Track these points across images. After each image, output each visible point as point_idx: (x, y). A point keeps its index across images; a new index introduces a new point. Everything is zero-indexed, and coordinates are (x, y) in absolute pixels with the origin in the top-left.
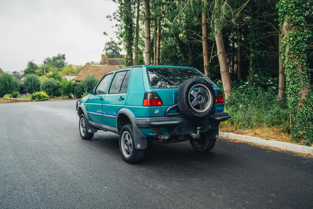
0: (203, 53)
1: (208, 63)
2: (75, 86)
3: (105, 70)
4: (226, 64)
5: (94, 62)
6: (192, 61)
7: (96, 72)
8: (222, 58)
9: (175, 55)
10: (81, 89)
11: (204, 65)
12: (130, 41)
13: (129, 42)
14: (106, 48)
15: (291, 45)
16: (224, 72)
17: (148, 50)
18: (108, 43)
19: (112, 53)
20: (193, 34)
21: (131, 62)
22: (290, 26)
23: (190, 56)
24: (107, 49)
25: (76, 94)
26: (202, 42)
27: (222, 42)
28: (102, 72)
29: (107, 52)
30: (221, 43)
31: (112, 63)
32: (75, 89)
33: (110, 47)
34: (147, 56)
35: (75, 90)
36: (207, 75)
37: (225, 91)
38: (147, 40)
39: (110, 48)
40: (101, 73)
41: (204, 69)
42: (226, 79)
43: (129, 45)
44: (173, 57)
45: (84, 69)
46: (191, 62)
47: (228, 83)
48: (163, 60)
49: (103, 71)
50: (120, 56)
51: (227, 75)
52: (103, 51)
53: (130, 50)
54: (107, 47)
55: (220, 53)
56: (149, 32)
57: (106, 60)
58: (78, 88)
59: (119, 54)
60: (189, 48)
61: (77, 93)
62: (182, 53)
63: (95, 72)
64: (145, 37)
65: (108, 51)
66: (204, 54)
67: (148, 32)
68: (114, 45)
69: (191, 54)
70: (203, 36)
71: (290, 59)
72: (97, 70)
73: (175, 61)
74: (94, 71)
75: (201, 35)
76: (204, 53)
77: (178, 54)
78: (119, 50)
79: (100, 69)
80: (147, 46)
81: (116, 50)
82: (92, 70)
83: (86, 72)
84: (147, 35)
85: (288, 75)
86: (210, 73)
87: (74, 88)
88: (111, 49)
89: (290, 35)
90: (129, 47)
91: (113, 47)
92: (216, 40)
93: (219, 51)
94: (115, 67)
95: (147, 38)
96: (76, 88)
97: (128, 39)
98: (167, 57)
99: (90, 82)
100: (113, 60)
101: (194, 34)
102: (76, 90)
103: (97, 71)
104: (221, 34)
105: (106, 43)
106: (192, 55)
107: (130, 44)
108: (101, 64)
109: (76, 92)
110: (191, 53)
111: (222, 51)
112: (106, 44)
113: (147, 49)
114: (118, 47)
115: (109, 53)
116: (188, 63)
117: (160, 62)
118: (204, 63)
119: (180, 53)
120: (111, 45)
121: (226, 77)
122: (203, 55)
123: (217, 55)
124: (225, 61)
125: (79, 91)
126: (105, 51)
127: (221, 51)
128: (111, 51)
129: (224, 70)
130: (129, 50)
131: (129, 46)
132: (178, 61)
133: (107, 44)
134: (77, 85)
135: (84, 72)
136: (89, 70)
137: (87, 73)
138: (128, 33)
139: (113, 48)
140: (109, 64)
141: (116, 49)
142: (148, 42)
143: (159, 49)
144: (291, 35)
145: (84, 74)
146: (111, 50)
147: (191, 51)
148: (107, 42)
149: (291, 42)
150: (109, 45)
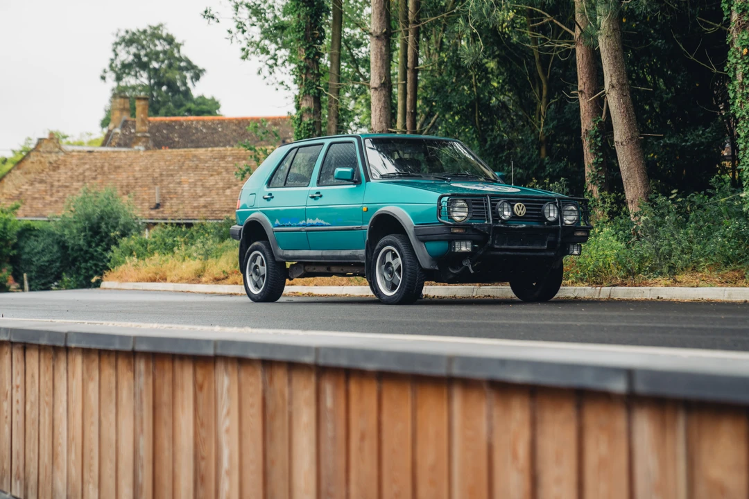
0: (579, 89)
1: (595, 122)
2: (28, 238)
3: (147, 169)
4: (630, 120)
5: (66, 133)
6: (552, 120)
7: (100, 177)
8: (619, 101)
9: (478, 99)
10: (56, 248)
11: (583, 131)
12: (310, 46)
13: (307, 49)
14: (118, 63)
15: (744, 66)
16: (624, 143)
17: (381, 79)
18: (128, 37)
19: (151, 88)
20: (542, 20)
21: (315, 122)
22: (742, 21)
23: (544, 101)
24: (126, 67)
25: (29, 272)
26: (574, 49)
27: (617, 53)
28: (132, 181)
29: (122, 84)
30: (616, 58)
31: (168, 138)
32: (27, 250)
33: (137, 56)
34: (379, 101)
35: (24, 257)
36: (594, 164)
37: (629, 202)
38: (380, 44)
39: (140, 64)
40: (125, 183)
41: (581, 142)
42: (632, 165)
43: (307, 58)
44: (472, 105)
45: (27, 165)
46: (546, 124)
47: (637, 175)
48: (429, 115)
49: (138, 175)
50: (192, 106)
51: (634, 152)
52: (103, 78)
53: (310, 77)
54: (126, 56)
55: (613, 87)
56: (384, 13)
57: (138, 124)
58: (40, 248)
59: (187, 93)
60: (539, 68)
61: (33, 268)
62: (510, 91)
63: (95, 178)
64: (372, 31)
65: (129, 81)
66: (581, 91)
67: (381, 15)
68: (160, 46)
69: (544, 93)
70: (577, 27)
71: (745, 97)
72: (106, 169)
73: (481, 122)
74: (87, 174)
75: (572, 25)
76: (581, 86)
77: (491, 94)
78: (188, 75)
79: (119, 167)
80: (379, 64)
81: (169, 75)
82: (81, 170)
83: (49, 180)
84: (378, 25)
85: (742, 134)
86: (601, 157)
87: (22, 244)
88: (144, 66)
89: (741, 43)
90: (308, 68)
91: (155, 56)
92: (601, 49)
93: (610, 80)
94: (195, 156)
95: (378, 37)
96: (33, 245)
97: (305, 38)
98: (448, 107)
99: (95, 218)
100: (169, 126)
101: (545, 20)
102: (28, 253)
103: (103, 173)
104: (614, 30)
105: (118, 40)
106: (549, 97)
107: (312, 56)
108: (110, 145)
109: (29, 262)
110: (545, 86)
111: (618, 79)
112: (117, 44)
113: (380, 73)
114: (180, 60)
115: (134, 88)
116: (533, 132)
117: (418, 126)
118: (582, 121)
119: (501, 90)
120: (143, 47)
121: (630, 157)
122: (577, 95)
123: (604, 93)
124: (627, 111)
125: (45, 259)
126: (111, 76)
127: (614, 82)
128: (144, 79)
129: (624, 138)
130: (306, 80)
131: (307, 64)
132: (493, 123)
133: (123, 40)
134: (34, 233)
135: (41, 181)
136: (62, 170)
137: (56, 184)
138: (307, 15)
139: (155, 65)
140: (151, 144)
141: (170, 66)
142: (381, 52)
143: (415, 72)
144: (744, 44)
145: (42, 187)
146: (145, 75)
147: (548, 82)
148: (123, 33)
149: (746, 58)
150: (133, 49)
